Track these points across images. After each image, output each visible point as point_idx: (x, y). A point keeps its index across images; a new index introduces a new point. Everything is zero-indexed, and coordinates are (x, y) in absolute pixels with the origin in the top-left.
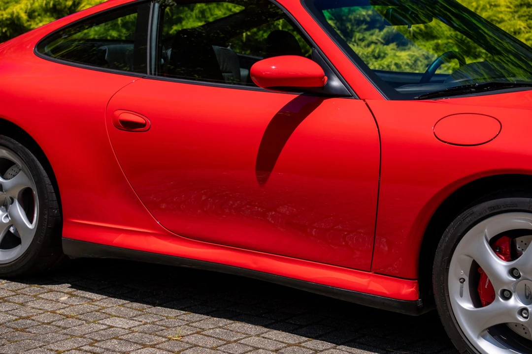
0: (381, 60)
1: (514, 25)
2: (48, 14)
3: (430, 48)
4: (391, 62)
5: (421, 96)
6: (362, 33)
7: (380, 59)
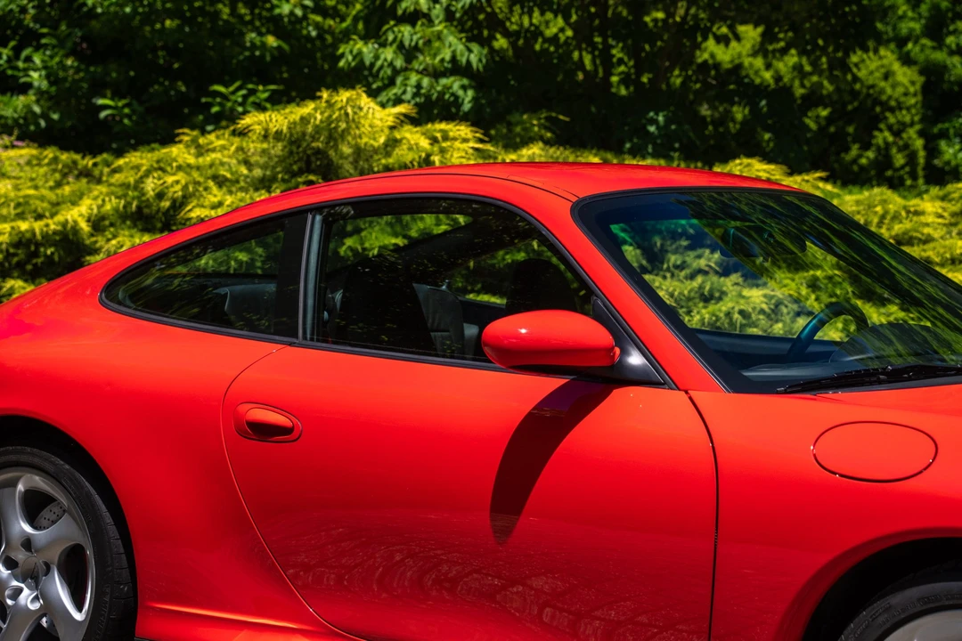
0: (716, 304)
1: (950, 248)
2: (128, 223)
3: (802, 284)
4: (733, 308)
5: (789, 387)
6: (682, 254)
7: (713, 302)
